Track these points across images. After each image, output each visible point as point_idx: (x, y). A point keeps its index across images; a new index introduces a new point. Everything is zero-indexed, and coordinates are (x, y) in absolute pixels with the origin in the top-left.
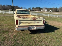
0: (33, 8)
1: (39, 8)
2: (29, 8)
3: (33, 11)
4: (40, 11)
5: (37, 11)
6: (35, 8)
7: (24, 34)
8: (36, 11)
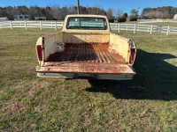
0: (146, 10)
1: (170, 8)
2: (134, 11)
3: (147, 18)
4: (172, 18)
5: (160, 18)
6: (155, 9)
7: (67, 88)
8: (155, 18)
